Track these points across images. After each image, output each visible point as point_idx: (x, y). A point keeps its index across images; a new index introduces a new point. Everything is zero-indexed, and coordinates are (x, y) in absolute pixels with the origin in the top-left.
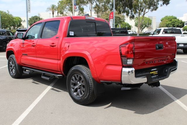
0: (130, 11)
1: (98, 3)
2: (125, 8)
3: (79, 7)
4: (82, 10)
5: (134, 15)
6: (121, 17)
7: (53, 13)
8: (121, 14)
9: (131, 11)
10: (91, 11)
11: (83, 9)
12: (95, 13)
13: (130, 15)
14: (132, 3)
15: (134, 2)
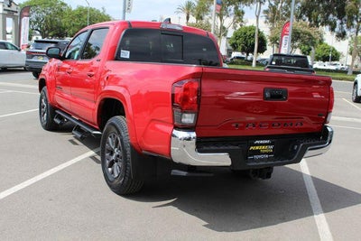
0: (338, 22)
1: (273, 3)
2: (328, 15)
3: (236, 8)
4: (239, 14)
5: (346, 30)
6: (313, 34)
7: (188, 18)
8: (318, 27)
9: (342, 24)
10: (257, 17)
11: (243, 13)
12: (266, 22)
13: (337, 29)
14: (344, 5)
15: (349, 5)
